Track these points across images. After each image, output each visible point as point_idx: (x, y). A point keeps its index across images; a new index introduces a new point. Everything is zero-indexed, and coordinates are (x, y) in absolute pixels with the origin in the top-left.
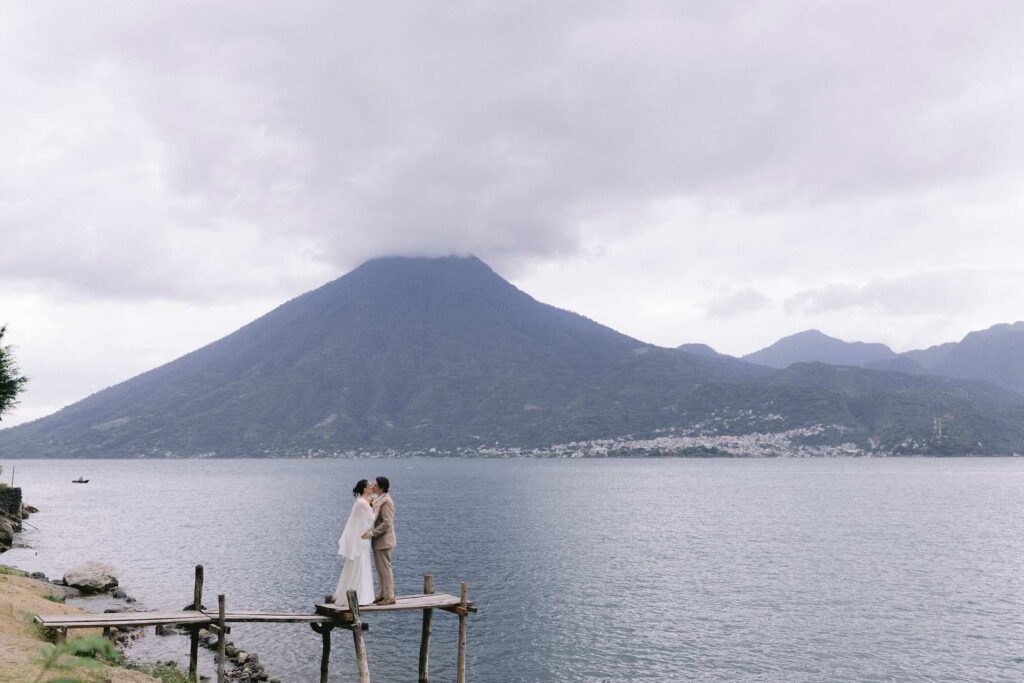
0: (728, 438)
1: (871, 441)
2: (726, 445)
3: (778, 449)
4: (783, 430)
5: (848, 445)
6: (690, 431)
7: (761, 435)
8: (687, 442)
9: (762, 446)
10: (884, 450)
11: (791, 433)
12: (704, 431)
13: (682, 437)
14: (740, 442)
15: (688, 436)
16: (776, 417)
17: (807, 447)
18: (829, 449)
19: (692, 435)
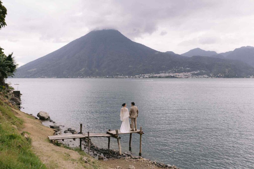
0: (177, 74)
1: (211, 74)
2: (176, 75)
3: (189, 76)
4: (190, 72)
5: (205, 75)
6: (168, 72)
7: (185, 73)
8: (167, 75)
9: (185, 76)
10: (214, 77)
11: (192, 72)
12: (171, 72)
13: (166, 73)
14: (180, 75)
15: (167, 73)
16: (188, 69)
17: (196, 76)
18: (201, 76)
19: (169, 73)
